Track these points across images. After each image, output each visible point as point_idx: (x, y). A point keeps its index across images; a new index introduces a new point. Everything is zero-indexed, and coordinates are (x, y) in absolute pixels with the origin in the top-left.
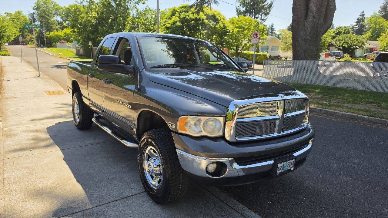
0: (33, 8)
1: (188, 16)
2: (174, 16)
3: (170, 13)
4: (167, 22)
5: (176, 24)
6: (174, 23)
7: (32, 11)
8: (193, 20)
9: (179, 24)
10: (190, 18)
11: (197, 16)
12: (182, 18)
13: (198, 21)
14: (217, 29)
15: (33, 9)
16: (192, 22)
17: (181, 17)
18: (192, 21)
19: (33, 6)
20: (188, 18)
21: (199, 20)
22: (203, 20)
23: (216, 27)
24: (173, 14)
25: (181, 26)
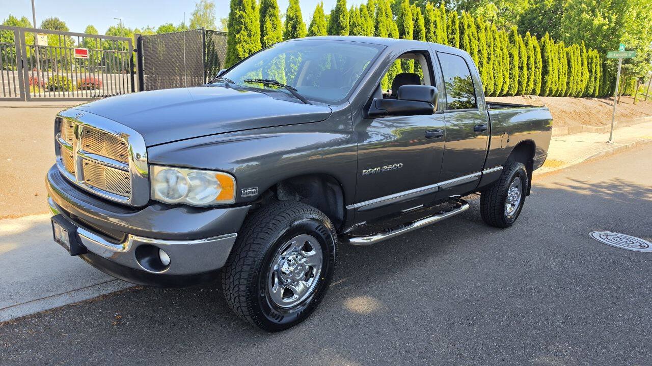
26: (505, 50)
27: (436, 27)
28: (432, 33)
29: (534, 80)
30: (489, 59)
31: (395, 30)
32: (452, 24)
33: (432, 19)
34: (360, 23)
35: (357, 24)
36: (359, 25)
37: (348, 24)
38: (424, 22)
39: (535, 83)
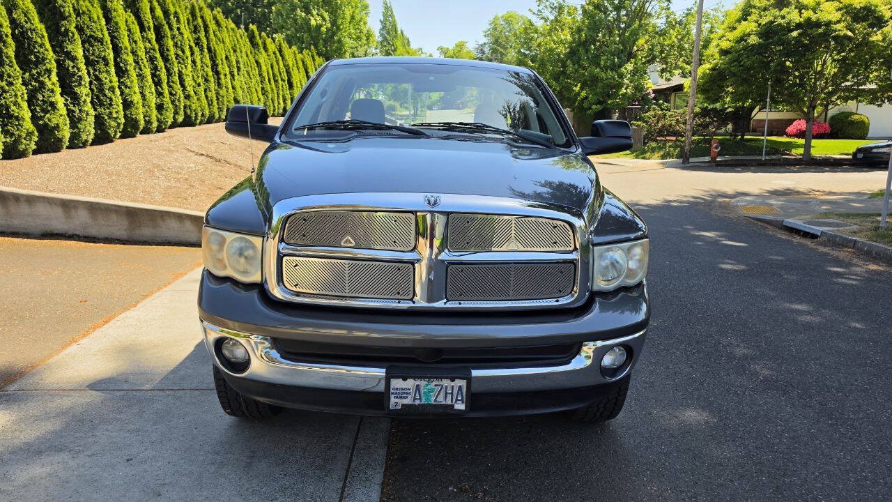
0: (484, 34)
1: (783, 17)
2: (746, 20)
3: (739, 14)
4: (725, 39)
5: (746, 41)
6: (742, 39)
7: (483, 40)
8: (799, 26)
9: (753, 40)
10: (788, 23)
11: (812, 13)
12: (764, 23)
13: (811, 28)
14: (874, 44)
15: (485, 36)
16: (795, 34)
17: (764, 21)
18: (792, 31)
19: (485, 29)
20: (782, 21)
21: (818, 24)
22: (828, 24)
23: (871, 39)
24: (745, 16)
25: (759, 44)
26: (251, 57)
27: (178, 21)
28: (175, 30)
29: (283, 96)
30: (239, 69)
31: (133, 23)
32: (193, 18)
33: (172, 10)
34: (84, 9)
35: (81, 12)
36: (84, 13)
37: (72, 11)
38: (161, 12)
39: (285, 101)
